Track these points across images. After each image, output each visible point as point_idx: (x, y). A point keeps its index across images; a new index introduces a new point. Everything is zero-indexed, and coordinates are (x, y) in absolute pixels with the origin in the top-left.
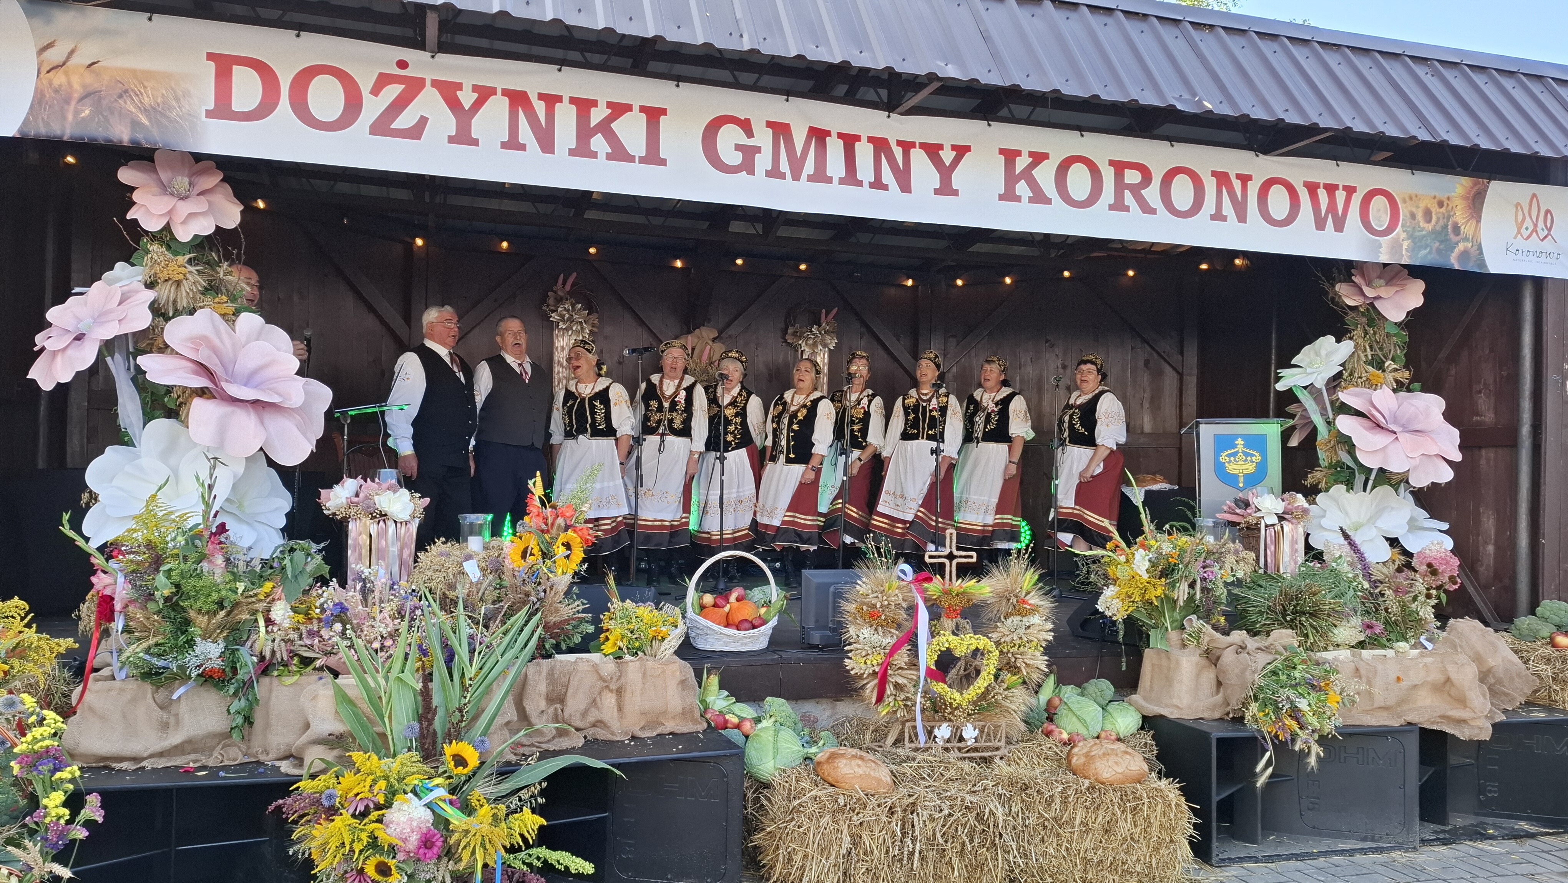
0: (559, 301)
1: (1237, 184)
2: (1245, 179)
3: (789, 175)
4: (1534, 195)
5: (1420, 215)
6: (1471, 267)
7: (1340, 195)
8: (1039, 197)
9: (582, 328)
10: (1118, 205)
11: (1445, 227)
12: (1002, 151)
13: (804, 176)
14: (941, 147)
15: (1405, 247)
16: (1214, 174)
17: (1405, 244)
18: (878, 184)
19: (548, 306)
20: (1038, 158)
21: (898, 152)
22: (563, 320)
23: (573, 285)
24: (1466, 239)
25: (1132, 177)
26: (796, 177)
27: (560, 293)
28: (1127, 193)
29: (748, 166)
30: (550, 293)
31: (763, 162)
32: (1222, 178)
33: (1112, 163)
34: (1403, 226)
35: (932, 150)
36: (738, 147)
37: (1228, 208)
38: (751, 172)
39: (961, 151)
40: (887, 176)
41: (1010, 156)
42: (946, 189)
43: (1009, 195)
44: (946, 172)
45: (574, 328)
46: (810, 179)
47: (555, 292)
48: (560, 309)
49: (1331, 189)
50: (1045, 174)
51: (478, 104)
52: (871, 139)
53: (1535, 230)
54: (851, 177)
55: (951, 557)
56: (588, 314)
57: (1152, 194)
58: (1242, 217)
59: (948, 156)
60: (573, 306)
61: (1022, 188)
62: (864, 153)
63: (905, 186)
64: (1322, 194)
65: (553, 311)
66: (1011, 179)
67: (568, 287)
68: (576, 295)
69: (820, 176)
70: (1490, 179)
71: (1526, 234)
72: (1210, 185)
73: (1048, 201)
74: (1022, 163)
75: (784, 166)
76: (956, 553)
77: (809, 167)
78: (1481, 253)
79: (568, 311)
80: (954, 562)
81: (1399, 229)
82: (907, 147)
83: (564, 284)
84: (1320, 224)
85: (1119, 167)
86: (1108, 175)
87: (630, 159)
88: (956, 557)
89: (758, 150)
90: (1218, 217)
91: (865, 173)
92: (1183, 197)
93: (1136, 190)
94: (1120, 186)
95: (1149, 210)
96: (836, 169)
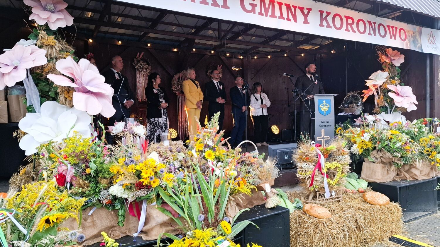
0: (138, 61)
1: (373, 25)
2: (375, 23)
3: (264, 15)
4: (431, 32)
5: (410, 36)
6: (420, 51)
7: (394, 29)
8: (329, 26)
9: (146, 71)
10: (347, 30)
11: (415, 40)
12: (320, 11)
13: (269, 15)
14: (304, 8)
15: (408, 44)
16: (368, 21)
17: (409, 43)
18: (288, 19)
19: (134, 63)
20: (328, 14)
21: (293, 9)
22: (140, 69)
23: (142, 56)
24: (419, 43)
26: (266, 16)
27: (138, 59)
28: (349, 26)
29: (253, 11)
30: (135, 59)
31: (258, 9)
32: (370, 22)
33: (345, 17)
34: (408, 39)
35: (301, 9)
37: (372, 32)
38: (254, 13)
39: (309, 10)
40: (291, 17)
41: (321, 12)
42: (306, 22)
43: (321, 25)
44: (306, 16)
45: (144, 71)
46: (271, 16)
47: (137, 59)
48: (139, 64)
49: (392, 27)
50: (330, 19)
52: (286, 5)
53: (432, 41)
54: (281, 17)
55: (323, 138)
56: (148, 66)
57: (354, 26)
58: (375, 35)
59: (306, 11)
60: (143, 63)
61: (324, 23)
62: (284, 8)
64: (391, 28)
65: (136, 65)
66: (322, 20)
67: (141, 57)
68: (144, 60)
69: (273, 16)
70: (422, 27)
71: (430, 42)
72: (367, 24)
73: (331, 27)
74: (324, 15)
75: (263, 12)
76: (325, 137)
77: (270, 13)
78: (422, 47)
79: (141, 65)
80: (324, 140)
81: (407, 39)
82: (295, 7)
83: (139, 56)
84: (391, 38)
85: (347, 18)
86: (344, 20)
87: (219, 6)
88: (324, 138)
89: (256, 5)
90: (370, 34)
91: (285, 15)
92: (362, 28)
93: (351, 25)
94: (347, 24)
95: (354, 31)
96: (277, 13)
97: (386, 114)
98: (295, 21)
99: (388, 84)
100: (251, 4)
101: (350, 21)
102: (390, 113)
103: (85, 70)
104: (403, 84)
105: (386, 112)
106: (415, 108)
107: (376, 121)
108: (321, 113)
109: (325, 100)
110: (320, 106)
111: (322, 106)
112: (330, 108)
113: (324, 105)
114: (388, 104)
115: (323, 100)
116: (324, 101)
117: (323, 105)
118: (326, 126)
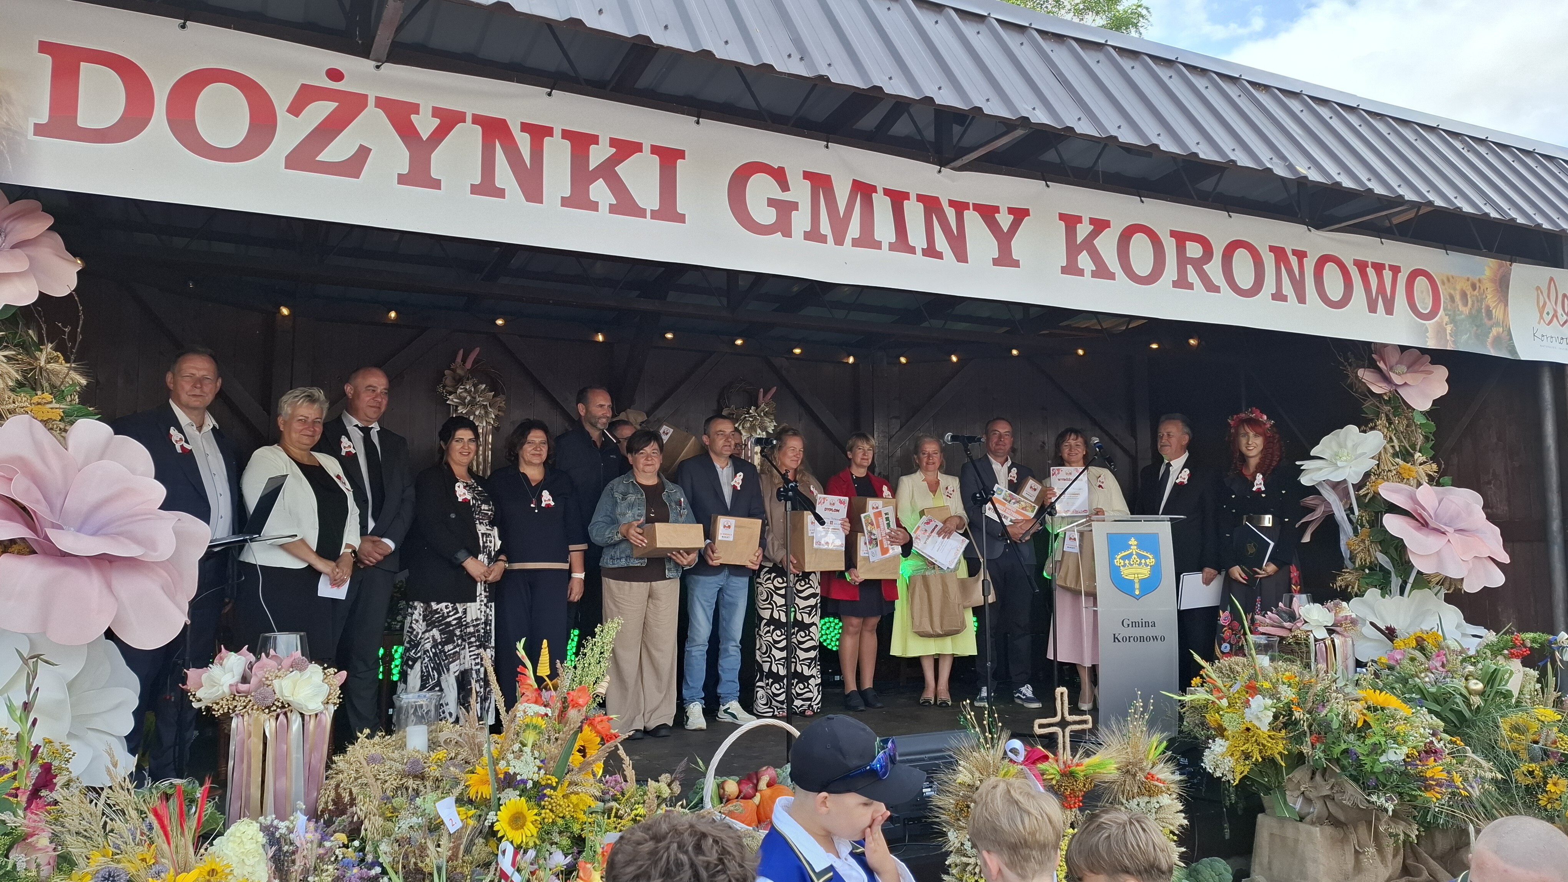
0: (459, 381)
1: (1294, 260)
2: (1301, 255)
3: (830, 239)
4: (1552, 279)
5: (1458, 298)
6: (1503, 354)
7: (1387, 275)
8: (1102, 272)
9: (487, 413)
10: (1182, 283)
11: (1479, 311)
12: (1062, 217)
13: (848, 240)
14: (996, 209)
15: (1448, 331)
16: (1272, 249)
17: (1449, 328)
18: (931, 252)
19: (444, 387)
20: (1100, 225)
21: (951, 214)
23: (476, 362)
24: (1497, 324)
26: (839, 241)
27: (459, 371)
28: (1189, 267)
29: (783, 226)
30: (447, 372)
31: (801, 221)
32: (1279, 253)
33: (1173, 234)
34: (1445, 310)
35: (988, 213)
37: (1288, 288)
38: (787, 233)
39: (1019, 214)
40: (941, 243)
41: (1070, 221)
42: (1005, 259)
43: (1071, 269)
44: (1004, 239)
46: (856, 243)
48: (459, 391)
49: (1379, 268)
50: (1107, 244)
51: (440, 134)
52: (920, 198)
53: (1555, 315)
54: (902, 243)
55: (1063, 724)
56: (494, 396)
57: (1214, 269)
58: (1302, 299)
59: (1005, 220)
60: (475, 386)
61: (1084, 261)
62: (914, 212)
64: (1371, 272)
65: (451, 393)
66: (1073, 250)
67: (469, 365)
68: (479, 373)
69: (867, 240)
70: (1512, 261)
71: (1547, 318)
72: (1269, 260)
73: (1111, 276)
74: (1083, 231)
75: (825, 227)
76: (1069, 718)
77: (854, 230)
78: (1511, 339)
79: (469, 392)
80: (1068, 730)
81: (1441, 312)
82: (960, 207)
83: (464, 361)
84: (1373, 309)
85: (1181, 238)
86: (1170, 246)
87: (640, 213)
88: (1068, 723)
89: (794, 206)
90: (1279, 296)
91: (917, 236)
92: (1244, 276)
93: (1199, 265)
94: (1183, 260)
95: (1212, 288)
96: (885, 230)
97: (1383, 596)
98: (961, 256)
99: (1388, 480)
100: (771, 202)
101: (1194, 250)
102: (1402, 593)
103: (86, 462)
104: (1446, 479)
105: (1385, 588)
106: (1498, 579)
107: (1338, 629)
108: (1123, 585)
109: (1137, 536)
110: (1118, 561)
111: (1123, 558)
112: (1156, 570)
113: (1131, 554)
114: (1392, 559)
115: (1128, 536)
116: (1133, 542)
117: (1129, 557)
118: (1142, 639)
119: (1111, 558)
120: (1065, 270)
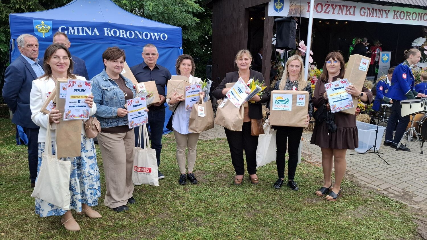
1: (421, 14)
10: (406, 19)
13: (371, 16)
14: (386, 10)
20: (398, 12)
21: (381, 12)
25: (409, 14)
26: (370, 16)
29: (364, 15)
31: (366, 14)
35: (385, 11)
36: (364, 12)
38: (365, 16)
39: (389, 11)
40: (380, 16)
41: (395, 11)
42: (387, 17)
43: (394, 18)
44: (387, 14)
50: (398, 14)
51: (336, 7)
52: (378, 10)
57: (410, 17)
58: (421, 20)
59: (387, 12)
62: (378, 12)
63: (382, 17)
66: (394, 15)
72: (418, 15)
73: (398, 19)
74: (396, 12)
75: (368, 15)
77: (371, 15)
82: (382, 10)
85: (407, 12)
86: (406, 14)
87: (351, 15)
89: (366, 12)
90: (418, 20)
91: (378, 16)
92: (414, 17)
94: (407, 16)
95: (410, 19)
96: (375, 15)
99: (425, 45)
108: (383, 61)
109: (386, 54)
110: (383, 58)
112: (388, 59)
115: (385, 54)
117: (384, 57)
118: (384, 69)
119: (382, 57)
120: (393, 18)
